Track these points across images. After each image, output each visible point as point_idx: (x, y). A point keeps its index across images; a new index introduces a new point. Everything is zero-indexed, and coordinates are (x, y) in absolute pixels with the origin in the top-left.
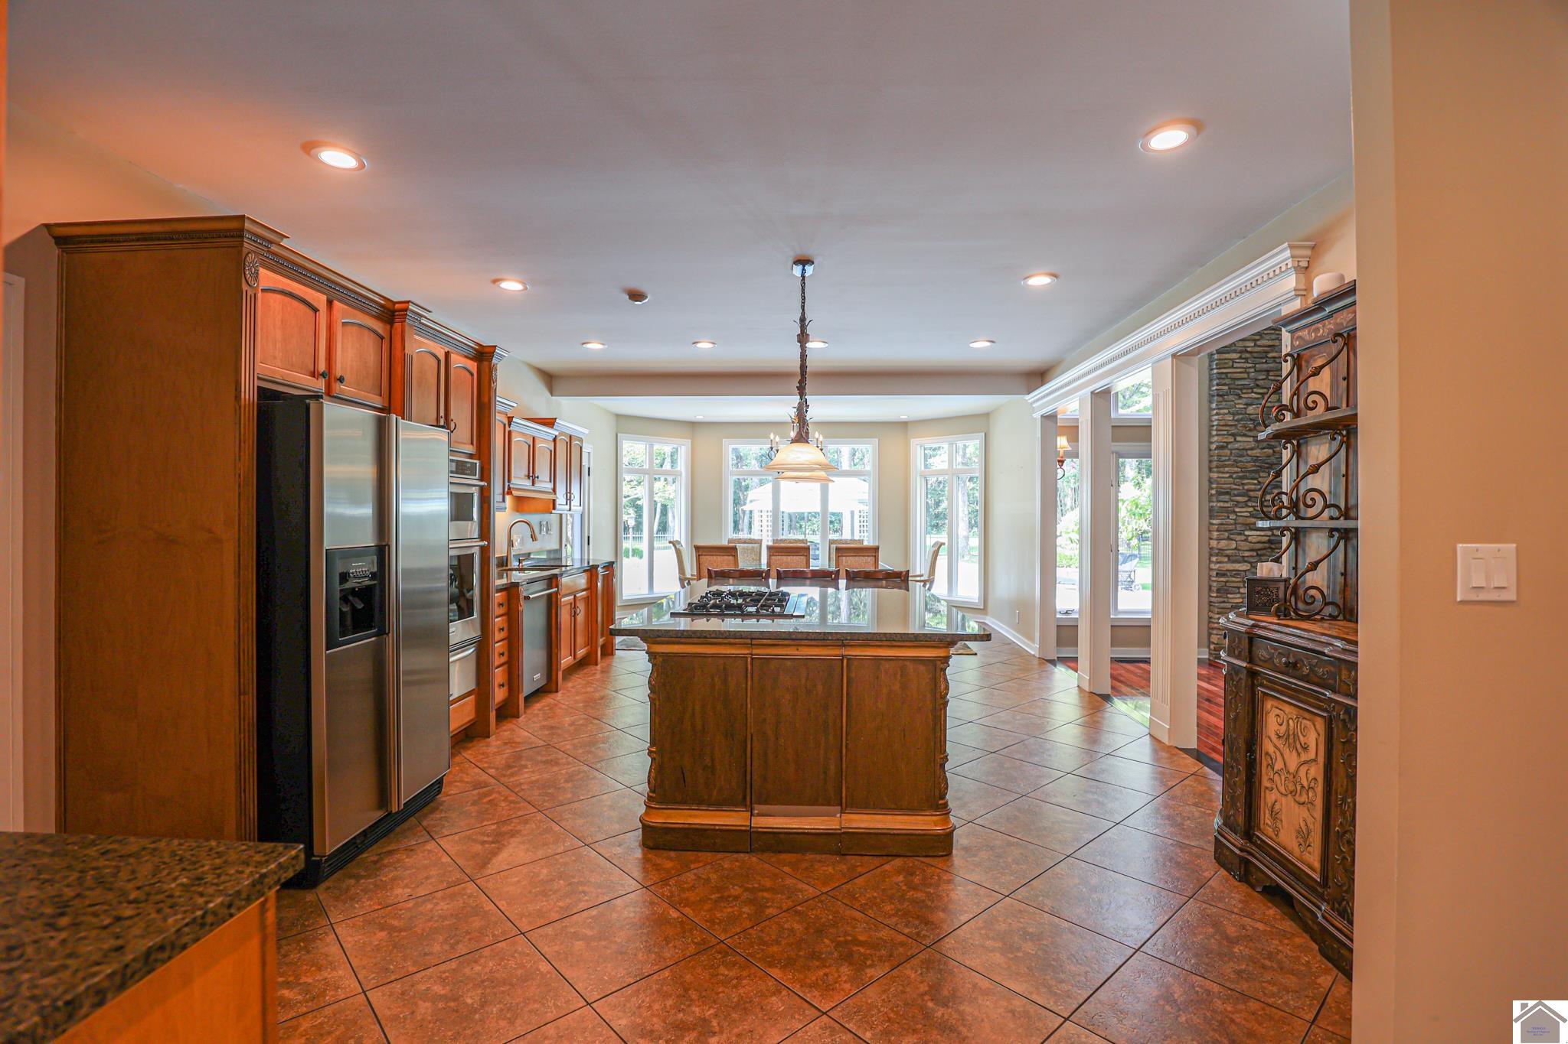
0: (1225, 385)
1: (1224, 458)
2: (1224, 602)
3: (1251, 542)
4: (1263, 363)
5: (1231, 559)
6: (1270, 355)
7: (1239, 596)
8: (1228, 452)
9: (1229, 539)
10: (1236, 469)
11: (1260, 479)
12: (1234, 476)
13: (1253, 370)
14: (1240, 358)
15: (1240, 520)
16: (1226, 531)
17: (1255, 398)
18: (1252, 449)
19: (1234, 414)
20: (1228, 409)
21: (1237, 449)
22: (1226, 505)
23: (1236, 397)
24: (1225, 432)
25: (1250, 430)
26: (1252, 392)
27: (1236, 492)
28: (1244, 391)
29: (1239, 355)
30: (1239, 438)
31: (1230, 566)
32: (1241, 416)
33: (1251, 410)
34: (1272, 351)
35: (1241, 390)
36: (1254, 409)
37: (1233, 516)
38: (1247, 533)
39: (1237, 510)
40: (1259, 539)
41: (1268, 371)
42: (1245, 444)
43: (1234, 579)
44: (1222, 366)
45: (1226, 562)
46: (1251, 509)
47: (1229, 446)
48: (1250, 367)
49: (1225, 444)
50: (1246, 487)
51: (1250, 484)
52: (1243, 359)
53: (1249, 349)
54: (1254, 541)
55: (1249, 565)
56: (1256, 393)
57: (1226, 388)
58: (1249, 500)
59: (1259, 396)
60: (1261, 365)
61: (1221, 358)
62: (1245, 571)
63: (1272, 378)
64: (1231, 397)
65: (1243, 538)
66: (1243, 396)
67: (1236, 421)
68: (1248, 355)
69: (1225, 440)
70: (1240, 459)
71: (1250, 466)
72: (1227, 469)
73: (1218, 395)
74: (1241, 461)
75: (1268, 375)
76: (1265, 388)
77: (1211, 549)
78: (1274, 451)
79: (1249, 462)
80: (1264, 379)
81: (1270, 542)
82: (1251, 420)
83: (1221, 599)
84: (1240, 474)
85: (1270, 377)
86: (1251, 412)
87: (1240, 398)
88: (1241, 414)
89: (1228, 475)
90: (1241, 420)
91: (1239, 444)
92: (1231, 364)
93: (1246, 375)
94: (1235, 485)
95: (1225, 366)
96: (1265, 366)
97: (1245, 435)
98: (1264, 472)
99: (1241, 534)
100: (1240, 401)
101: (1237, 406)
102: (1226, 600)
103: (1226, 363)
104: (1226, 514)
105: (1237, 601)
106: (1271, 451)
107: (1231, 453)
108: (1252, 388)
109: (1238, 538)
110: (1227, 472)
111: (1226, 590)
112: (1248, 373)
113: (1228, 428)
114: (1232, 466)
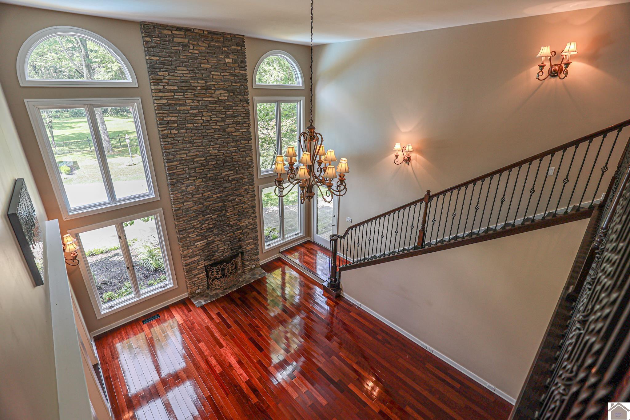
0: (174, 179)
1: (179, 215)
2: (190, 275)
3: (198, 247)
4: (192, 164)
5: (190, 257)
6: (195, 160)
7: (197, 270)
8: (181, 211)
9: (188, 249)
10: (186, 218)
11: (198, 219)
12: (186, 221)
13: (187, 169)
14: (180, 163)
15: (192, 239)
16: (186, 246)
17: (191, 183)
18: (193, 207)
19: (181, 193)
20: (177, 191)
21: (185, 209)
22: (184, 235)
23: (181, 184)
24: (178, 202)
25: (190, 198)
26: (189, 180)
27: (188, 228)
28: (185, 180)
29: (179, 162)
30: (185, 204)
31: (190, 261)
32: (184, 193)
33: (189, 189)
34: (196, 158)
35: (183, 180)
36: (191, 188)
37: (188, 239)
38: (196, 244)
39: (190, 236)
40: (202, 244)
41: (195, 168)
42: (189, 205)
43: (193, 265)
44: (170, 169)
45: (189, 259)
46: (196, 233)
47: (181, 208)
48: (186, 168)
49: (179, 208)
50: (192, 224)
51: (195, 223)
52: (181, 164)
53: (184, 159)
54: (200, 246)
55: (199, 256)
56: (190, 180)
57: (174, 180)
58: (195, 229)
59: (192, 181)
60: (192, 165)
61: (169, 165)
62: (198, 260)
63: (198, 171)
64: (178, 185)
65: (195, 246)
66: (184, 182)
67: (183, 195)
68: (184, 162)
69: (178, 206)
70: (187, 213)
71: (193, 215)
72: (181, 220)
73: (171, 185)
74: (188, 214)
75: (195, 169)
76: (194, 177)
77: (182, 255)
78: (203, 205)
79: (192, 213)
80: (193, 173)
81: (207, 244)
82: (190, 193)
83: (189, 275)
84: (189, 220)
85: (196, 171)
86: (189, 190)
87: (183, 184)
88: (184, 192)
89: (182, 222)
90: (185, 195)
91: (186, 206)
92: (175, 168)
93: (184, 172)
94: (187, 225)
95: (172, 169)
96: (193, 166)
97: (188, 201)
98: (200, 215)
99: (193, 245)
100: (183, 185)
101: (182, 188)
102: (191, 274)
103: (172, 168)
104: (185, 239)
105: (197, 272)
106: (202, 206)
107: (183, 212)
108: (188, 178)
109: (192, 247)
110: (182, 221)
111: (191, 270)
112: (185, 171)
113: (179, 200)
114: (184, 217)
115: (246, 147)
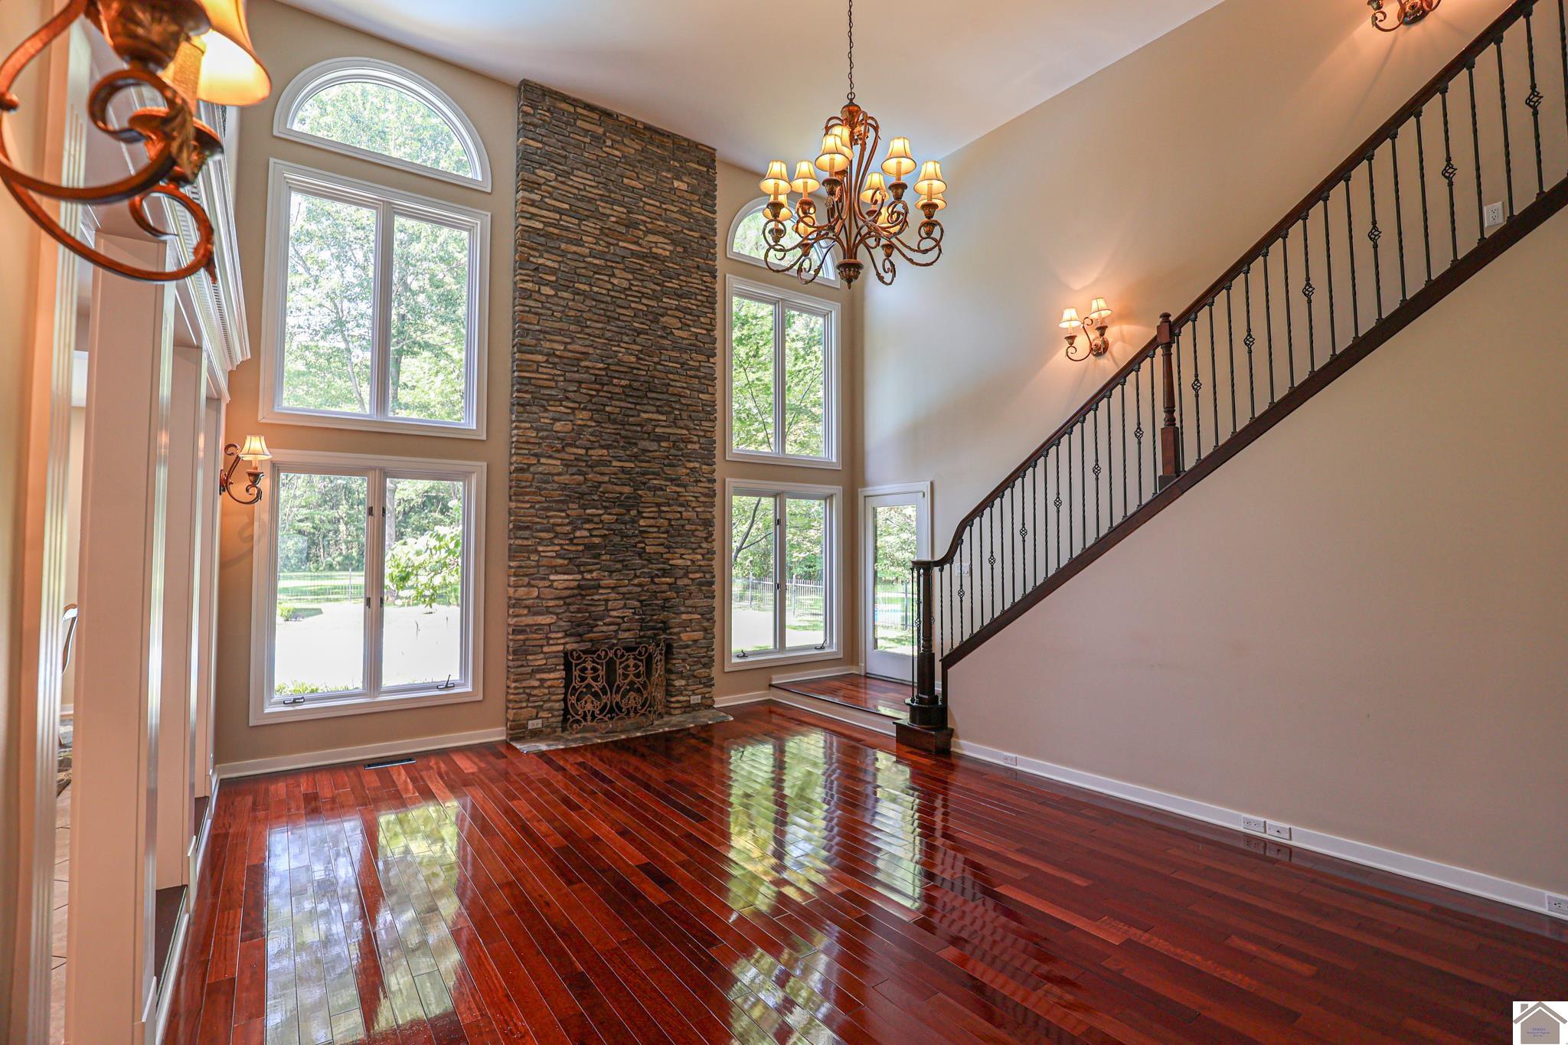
0: (526, 392)
1: (524, 484)
2: (522, 666)
3: (556, 589)
4: (574, 372)
5: (532, 611)
6: (583, 364)
7: (542, 656)
8: (531, 476)
9: (529, 585)
10: (539, 498)
11: (569, 512)
12: (537, 506)
13: (562, 378)
14: (547, 361)
15: (544, 561)
16: (526, 575)
17: (564, 413)
18: (559, 474)
19: (538, 430)
20: (530, 422)
21: (541, 473)
22: (526, 543)
23: (541, 409)
24: (526, 452)
25: (558, 451)
26: (561, 405)
27: (539, 527)
28: (551, 403)
29: (545, 358)
30: (543, 460)
31: (530, 620)
32: (545, 433)
33: (558, 426)
34: (585, 360)
35: (547, 400)
36: (563, 426)
37: (535, 557)
38: (552, 577)
39: (540, 549)
40: (567, 584)
41: (580, 382)
42: (551, 468)
43: (535, 636)
44: (523, 368)
45: (525, 615)
46: (557, 548)
47: (532, 469)
48: (559, 375)
49: (526, 466)
50: (552, 521)
51: (557, 517)
52: (551, 363)
53: (557, 353)
54: (560, 587)
55: (555, 617)
56: (565, 407)
57: (529, 396)
58: (555, 537)
59: (569, 411)
60: (573, 374)
61: (523, 358)
62: (549, 625)
63: (584, 391)
64: (535, 409)
65: (547, 583)
66: (549, 408)
67: (540, 438)
68: (557, 360)
69: (525, 461)
70: (544, 486)
71: (557, 495)
72: (527, 498)
73: (519, 404)
74: (545, 489)
75: (580, 387)
76: (576, 402)
77: (510, 598)
78: (585, 478)
79: (556, 490)
80: (575, 391)
81: (579, 587)
82: (558, 438)
83: (520, 663)
84: (545, 505)
85: (582, 390)
86: (559, 429)
87: (546, 410)
88: (547, 430)
89: (528, 505)
90: (547, 437)
91: (544, 467)
92: (535, 367)
93: (553, 384)
94: (539, 518)
95: (528, 369)
96: (577, 376)
97: (550, 457)
98: (573, 502)
99: (544, 579)
100: (546, 415)
101: (542, 420)
102: (524, 663)
103: (529, 366)
104: (526, 555)
105: (539, 663)
106: (581, 478)
107: (533, 478)
108: (561, 401)
109: (541, 584)
110: (528, 502)
111: (525, 650)
112: (557, 381)
113: (530, 446)
114: (534, 494)
115: (702, 369)
